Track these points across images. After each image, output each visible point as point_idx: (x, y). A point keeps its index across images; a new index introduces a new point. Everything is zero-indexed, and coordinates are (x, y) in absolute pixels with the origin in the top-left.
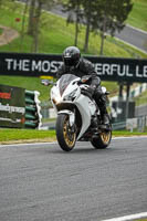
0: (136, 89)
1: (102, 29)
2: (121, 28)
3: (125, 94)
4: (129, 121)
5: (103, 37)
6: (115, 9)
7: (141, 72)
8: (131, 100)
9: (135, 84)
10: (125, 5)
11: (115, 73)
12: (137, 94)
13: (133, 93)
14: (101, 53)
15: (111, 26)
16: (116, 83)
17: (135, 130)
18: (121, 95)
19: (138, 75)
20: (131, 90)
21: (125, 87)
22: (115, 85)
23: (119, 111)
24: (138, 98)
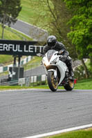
0: (24, 59)
1: (2, 22)
2: (15, 22)
3: (17, 63)
4: (20, 79)
5: (4, 27)
6: (10, 10)
7: (27, 49)
8: (21, 67)
9: (23, 57)
10: (17, 7)
11: (11, 49)
12: (25, 62)
13: (23, 62)
14: (2, 37)
15: (8, 20)
16: (12, 56)
17: (24, 85)
18: (15, 63)
19: (25, 51)
20: (21, 60)
21: (17, 58)
22: (11, 57)
23: (14, 73)
24: (26, 65)
